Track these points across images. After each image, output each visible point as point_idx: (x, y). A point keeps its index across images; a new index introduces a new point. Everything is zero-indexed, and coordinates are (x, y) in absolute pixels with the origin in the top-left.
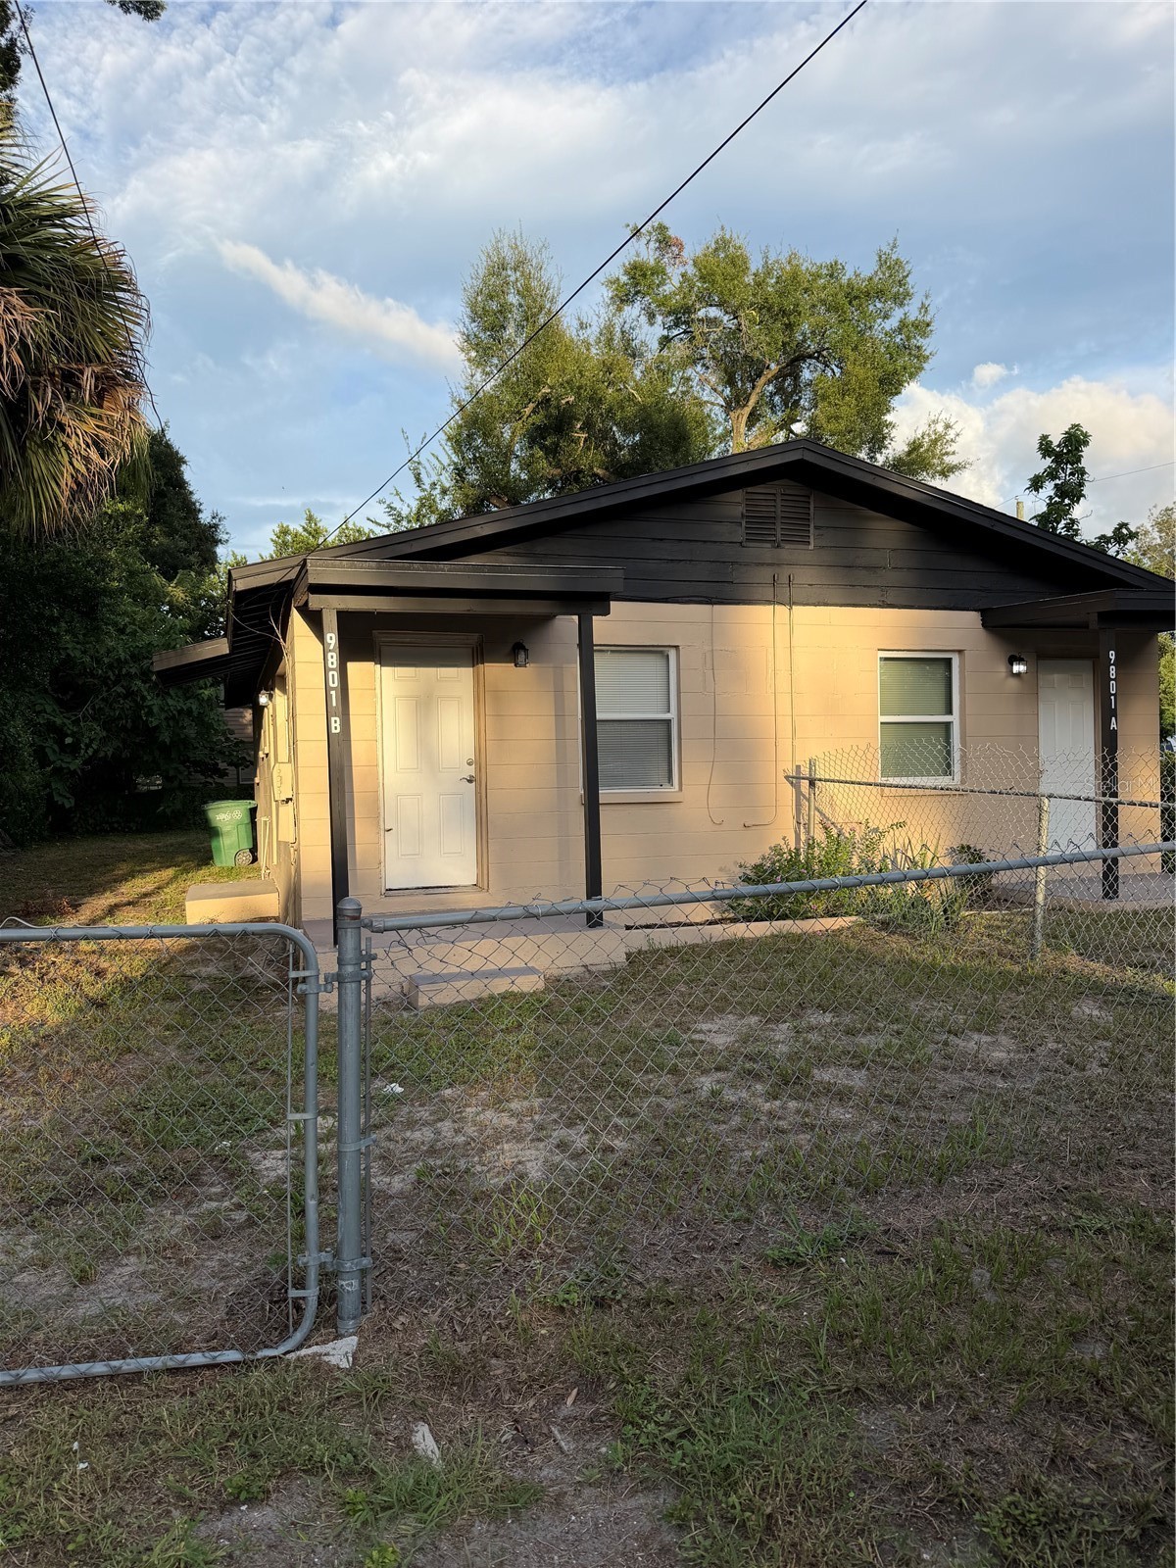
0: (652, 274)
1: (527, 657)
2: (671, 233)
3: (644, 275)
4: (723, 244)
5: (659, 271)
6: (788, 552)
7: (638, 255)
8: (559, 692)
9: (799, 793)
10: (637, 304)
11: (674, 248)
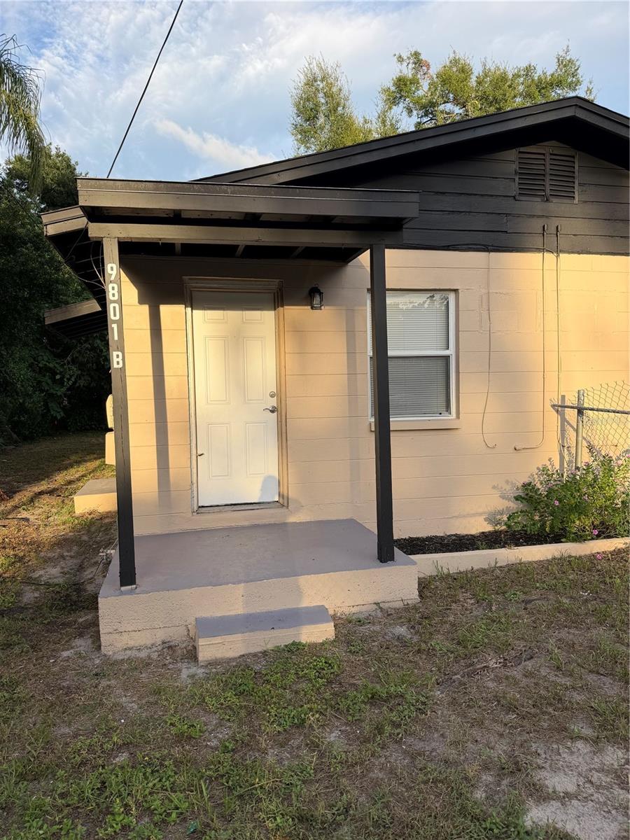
0: (411, 83)
1: (321, 300)
2: (422, 57)
3: (405, 85)
4: (455, 62)
5: (414, 81)
6: (556, 206)
7: (401, 72)
8: (351, 334)
9: (564, 420)
10: (401, 105)
11: (424, 68)
